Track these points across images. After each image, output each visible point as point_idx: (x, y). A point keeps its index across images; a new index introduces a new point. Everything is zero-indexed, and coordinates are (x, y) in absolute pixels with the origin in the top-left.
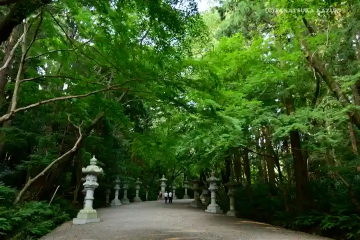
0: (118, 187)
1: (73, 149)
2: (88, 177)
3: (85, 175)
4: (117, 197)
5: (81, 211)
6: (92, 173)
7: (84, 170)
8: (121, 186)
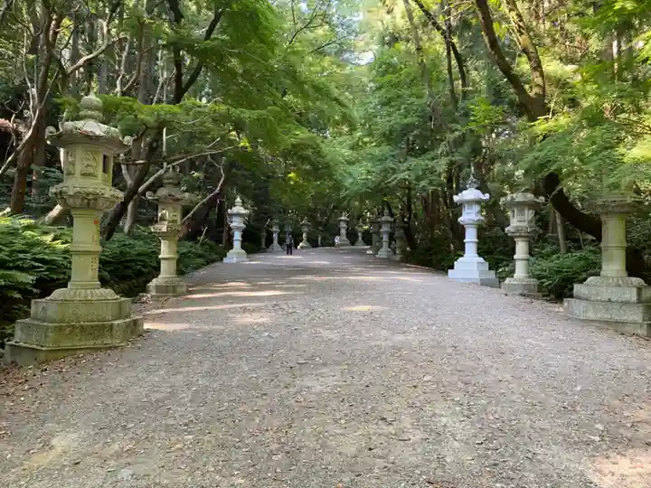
0: (275, 229)
1: (217, 191)
2: (234, 219)
3: (232, 215)
4: (276, 242)
5: (231, 251)
6: (238, 215)
7: (229, 211)
8: (281, 228)
